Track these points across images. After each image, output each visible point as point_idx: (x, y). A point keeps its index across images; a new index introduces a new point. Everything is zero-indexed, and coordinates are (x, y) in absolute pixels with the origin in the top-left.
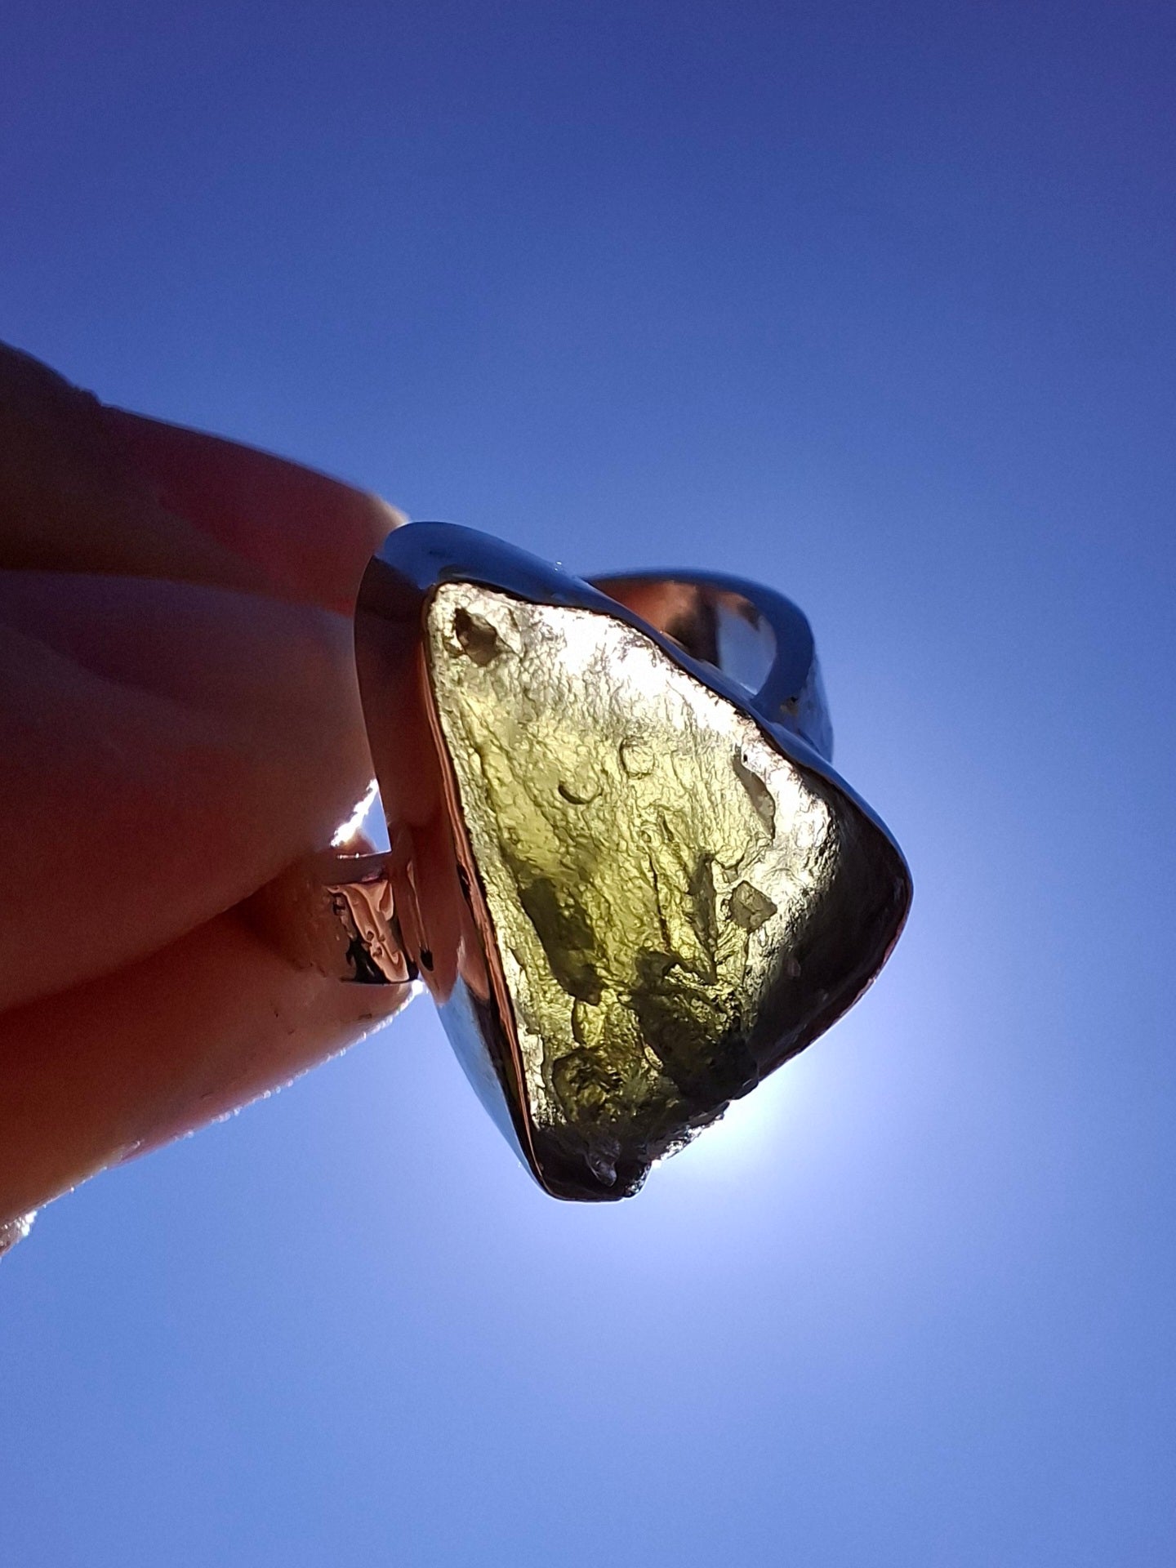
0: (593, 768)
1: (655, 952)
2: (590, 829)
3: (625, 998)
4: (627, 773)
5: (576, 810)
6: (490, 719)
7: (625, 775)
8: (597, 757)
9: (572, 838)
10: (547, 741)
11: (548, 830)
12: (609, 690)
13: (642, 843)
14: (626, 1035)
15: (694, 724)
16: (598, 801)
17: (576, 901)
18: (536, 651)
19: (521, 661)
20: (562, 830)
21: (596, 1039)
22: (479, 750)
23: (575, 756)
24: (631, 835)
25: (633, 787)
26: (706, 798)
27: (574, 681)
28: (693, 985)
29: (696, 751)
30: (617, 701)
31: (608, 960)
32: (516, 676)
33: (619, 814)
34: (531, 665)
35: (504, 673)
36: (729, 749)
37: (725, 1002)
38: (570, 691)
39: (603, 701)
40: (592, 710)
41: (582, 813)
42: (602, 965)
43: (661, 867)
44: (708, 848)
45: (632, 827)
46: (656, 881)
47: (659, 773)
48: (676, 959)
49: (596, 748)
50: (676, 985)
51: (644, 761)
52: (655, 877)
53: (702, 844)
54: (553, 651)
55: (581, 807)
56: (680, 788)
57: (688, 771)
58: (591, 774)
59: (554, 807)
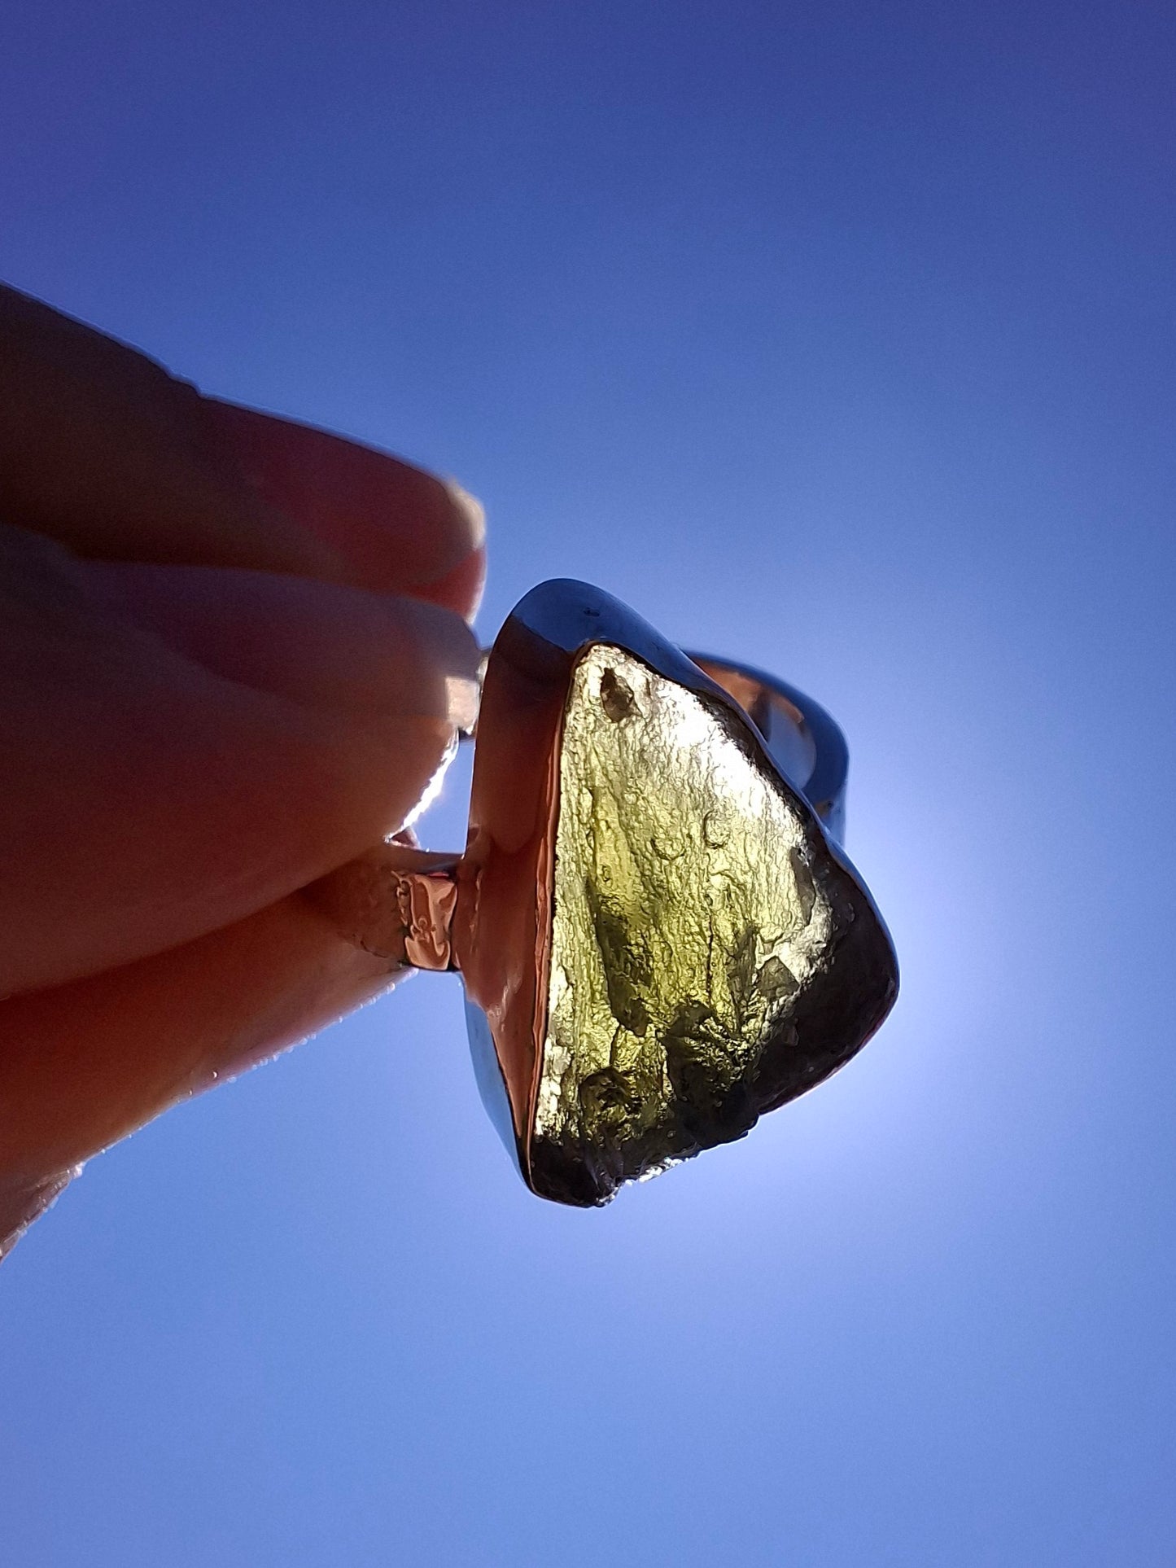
0: (681, 831)
1: (697, 1002)
2: (668, 882)
3: (661, 1035)
4: (706, 841)
5: (661, 863)
6: (610, 768)
7: (703, 844)
8: (686, 822)
9: (654, 887)
10: (651, 799)
11: (636, 876)
12: (708, 768)
13: (705, 905)
14: (653, 1067)
15: (769, 813)
16: (680, 860)
17: (645, 942)
18: (659, 719)
19: (646, 725)
20: (646, 879)
21: (629, 1065)
22: (593, 792)
23: (670, 816)
24: (699, 895)
25: (708, 854)
26: (765, 879)
27: (683, 753)
28: (717, 1036)
29: (766, 837)
30: (712, 778)
31: (659, 1000)
32: (639, 737)
33: (692, 875)
34: (652, 730)
35: (629, 732)
36: (791, 841)
37: (740, 1056)
38: (677, 760)
39: (701, 776)
40: (690, 781)
41: (665, 866)
42: (653, 1002)
43: (717, 930)
44: (757, 921)
45: (700, 888)
46: (711, 940)
47: (731, 846)
48: (712, 1013)
49: (687, 814)
50: (704, 1033)
51: (722, 835)
52: (712, 937)
53: (754, 918)
54: (672, 723)
55: (665, 862)
56: (746, 865)
57: (755, 852)
58: (679, 835)
59: (645, 857)
